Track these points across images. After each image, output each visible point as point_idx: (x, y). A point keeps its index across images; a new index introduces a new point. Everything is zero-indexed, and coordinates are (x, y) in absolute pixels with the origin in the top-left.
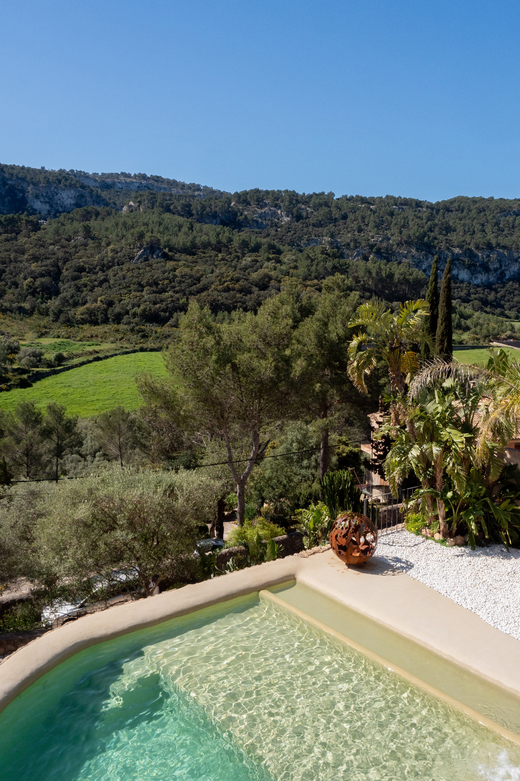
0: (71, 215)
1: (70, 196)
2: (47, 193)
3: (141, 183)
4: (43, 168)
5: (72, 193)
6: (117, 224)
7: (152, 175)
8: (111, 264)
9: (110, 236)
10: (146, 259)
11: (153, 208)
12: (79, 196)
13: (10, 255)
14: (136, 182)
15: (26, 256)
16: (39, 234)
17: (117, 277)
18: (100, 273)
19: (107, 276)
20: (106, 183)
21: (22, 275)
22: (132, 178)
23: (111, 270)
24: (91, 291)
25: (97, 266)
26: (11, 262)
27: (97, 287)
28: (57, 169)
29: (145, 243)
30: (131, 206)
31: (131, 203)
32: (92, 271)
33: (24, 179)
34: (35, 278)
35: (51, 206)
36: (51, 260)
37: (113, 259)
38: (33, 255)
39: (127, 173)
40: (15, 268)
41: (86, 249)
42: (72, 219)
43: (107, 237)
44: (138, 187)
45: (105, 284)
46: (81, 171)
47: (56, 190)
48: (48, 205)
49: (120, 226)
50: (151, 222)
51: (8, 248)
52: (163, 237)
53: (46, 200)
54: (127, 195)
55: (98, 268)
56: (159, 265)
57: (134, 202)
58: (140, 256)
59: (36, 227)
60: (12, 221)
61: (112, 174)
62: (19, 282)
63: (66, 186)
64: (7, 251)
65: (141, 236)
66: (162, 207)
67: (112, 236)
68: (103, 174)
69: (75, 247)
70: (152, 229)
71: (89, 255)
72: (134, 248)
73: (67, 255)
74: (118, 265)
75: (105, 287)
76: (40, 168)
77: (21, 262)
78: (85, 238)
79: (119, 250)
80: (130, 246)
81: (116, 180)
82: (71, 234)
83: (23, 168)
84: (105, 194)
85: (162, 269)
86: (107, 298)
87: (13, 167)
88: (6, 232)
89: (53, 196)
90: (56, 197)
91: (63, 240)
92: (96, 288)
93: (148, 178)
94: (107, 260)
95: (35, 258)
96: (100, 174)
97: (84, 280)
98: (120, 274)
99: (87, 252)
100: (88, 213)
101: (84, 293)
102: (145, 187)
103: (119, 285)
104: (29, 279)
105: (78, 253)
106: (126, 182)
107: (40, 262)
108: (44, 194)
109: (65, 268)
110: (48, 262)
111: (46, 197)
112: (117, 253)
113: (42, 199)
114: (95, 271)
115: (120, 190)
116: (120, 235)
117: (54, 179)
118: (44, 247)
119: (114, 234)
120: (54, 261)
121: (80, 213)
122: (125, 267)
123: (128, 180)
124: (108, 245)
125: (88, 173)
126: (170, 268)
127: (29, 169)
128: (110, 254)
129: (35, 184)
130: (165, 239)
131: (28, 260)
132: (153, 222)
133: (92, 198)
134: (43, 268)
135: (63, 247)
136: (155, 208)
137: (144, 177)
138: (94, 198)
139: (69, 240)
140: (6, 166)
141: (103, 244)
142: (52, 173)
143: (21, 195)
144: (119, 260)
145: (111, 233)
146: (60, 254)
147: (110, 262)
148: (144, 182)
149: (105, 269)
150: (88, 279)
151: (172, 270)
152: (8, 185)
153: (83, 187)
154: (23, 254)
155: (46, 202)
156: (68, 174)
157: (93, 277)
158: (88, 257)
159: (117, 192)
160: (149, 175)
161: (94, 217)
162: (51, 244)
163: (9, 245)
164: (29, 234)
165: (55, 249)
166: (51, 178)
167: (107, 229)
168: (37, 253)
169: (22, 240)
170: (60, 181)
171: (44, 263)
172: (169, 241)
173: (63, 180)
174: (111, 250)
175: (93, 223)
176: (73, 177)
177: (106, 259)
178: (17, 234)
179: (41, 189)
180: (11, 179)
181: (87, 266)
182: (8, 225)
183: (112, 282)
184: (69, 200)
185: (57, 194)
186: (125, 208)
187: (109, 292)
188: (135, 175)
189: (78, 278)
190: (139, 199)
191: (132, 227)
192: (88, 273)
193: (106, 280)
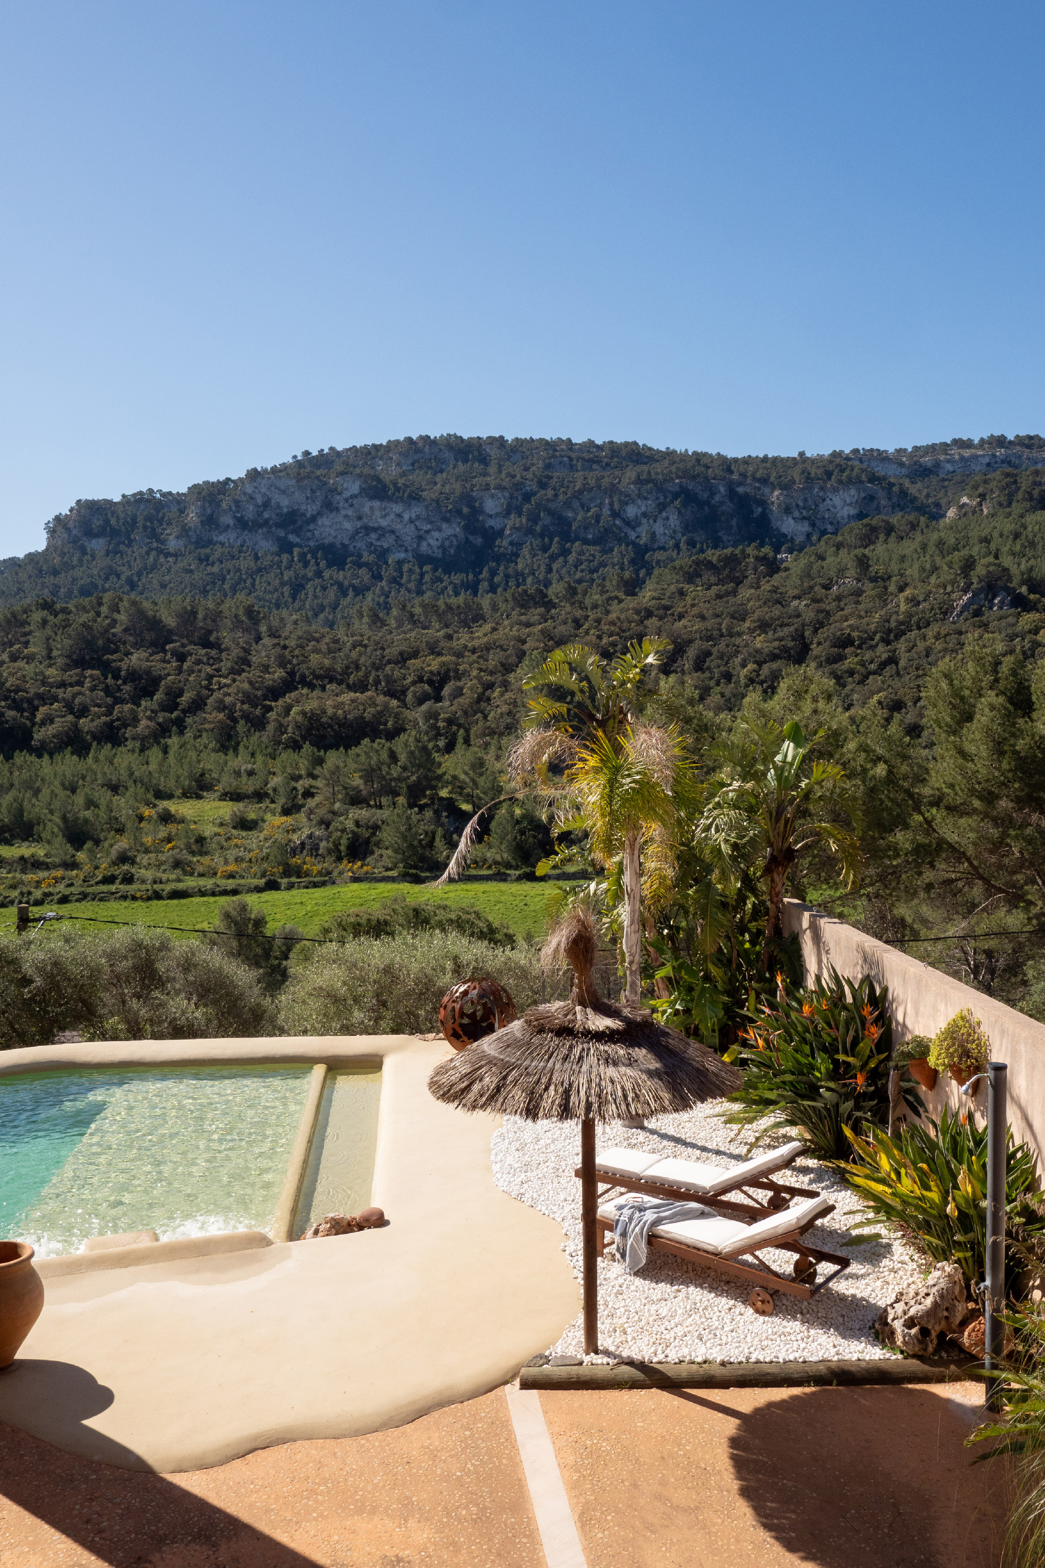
0: (840, 538)
1: (848, 501)
2: (806, 500)
3: (994, 456)
4: (802, 454)
5: (852, 494)
6: (924, 547)
7: (1018, 436)
8: (903, 627)
9: (907, 573)
10: (977, 613)
11: (1009, 504)
12: (864, 498)
13: (720, 624)
14: (984, 456)
15: (747, 624)
16: (777, 579)
17: (913, 654)
18: (881, 648)
19: (895, 651)
20: (921, 466)
21: (738, 660)
22: (975, 447)
23: (903, 638)
24: (862, 682)
25: (875, 633)
26: (722, 635)
27: (874, 673)
28: (827, 452)
29: (975, 580)
30: (964, 505)
31: (965, 500)
32: (866, 642)
33: (764, 481)
34: (760, 664)
35: (813, 525)
36: (792, 629)
37: (911, 616)
38: (759, 620)
39: (965, 438)
40: (727, 646)
41: (858, 603)
42: (839, 546)
43: (902, 575)
44: (988, 465)
45: (888, 668)
46: (872, 450)
47: (821, 494)
48: (806, 523)
49: (931, 549)
50: (996, 534)
51: (718, 610)
52: (1019, 565)
53: (805, 513)
54: (961, 485)
55: (877, 637)
56: (1004, 623)
57: (970, 497)
58: (965, 608)
59: (773, 567)
60: (732, 561)
61: (934, 446)
62: (735, 673)
63: (840, 482)
64: (718, 616)
65: (969, 565)
66: (1031, 499)
67: (913, 571)
68: (916, 448)
69: (839, 598)
70: (998, 550)
71: (862, 613)
72: (953, 592)
73: (821, 616)
74: (919, 628)
75: (888, 674)
76: (795, 455)
77: (739, 634)
78: (859, 580)
79: (921, 599)
80: (945, 588)
81: (942, 457)
82: (832, 573)
83: (765, 459)
84: (914, 489)
85: (1010, 631)
86: (893, 696)
87: (747, 461)
88: (721, 582)
89: (817, 506)
90: (822, 507)
91: (817, 588)
92: (871, 677)
93: (1010, 442)
94: (897, 621)
95: (764, 626)
96: (910, 450)
97: (851, 662)
98: (921, 646)
99: (860, 607)
100: (874, 529)
101: (848, 688)
102: (1003, 462)
103: (917, 669)
104: (751, 666)
105: (842, 609)
106: (962, 458)
107: (770, 633)
108: (801, 504)
109: (815, 641)
110: (786, 631)
111: (804, 508)
112: (919, 603)
113: (796, 514)
114: (873, 643)
115: (949, 477)
116: (928, 566)
117: (820, 472)
118: (780, 603)
119: (916, 566)
120: (796, 630)
121: (856, 531)
122: (930, 632)
123: (967, 453)
124: (901, 589)
125: (886, 451)
126: (1027, 628)
127: (776, 460)
128: (903, 607)
129: (785, 487)
130: (1023, 567)
131: (751, 631)
132: (1001, 535)
133: (890, 499)
134: (776, 644)
135: (815, 600)
136: (1014, 504)
137: (1001, 441)
138: (895, 500)
139: (827, 587)
140: (736, 460)
141: (892, 588)
142: (815, 461)
143: (760, 510)
144: (920, 619)
145: (911, 567)
146: (809, 615)
147: (902, 623)
148: (1000, 452)
149: (892, 636)
150: (856, 660)
151: (1030, 632)
152: (736, 493)
153: (873, 478)
154: (744, 620)
155: (804, 518)
156: (848, 459)
157: (868, 656)
158: (860, 617)
159: (944, 480)
160: (1011, 437)
161: (882, 537)
162: (795, 598)
163: (720, 606)
164: (758, 583)
165: (802, 606)
166: (813, 471)
167: (903, 558)
168: (767, 617)
169: (745, 593)
170: (829, 474)
171: (780, 634)
172: (1031, 569)
173: (836, 473)
174: (907, 599)
175: (879, 550)
176: (857, 463)
177: (894, 617)
178: (739, 582)
179: (794, 494)
180: (740, 484)
181: (855, 634)
182: (724, 567)
183: (902, 663)
184: (846, 508)
185: (824, 500)
186: (951, 513)
187: (896, 683)
188: (982, 440)
189: (840, 658)
190: (981, 490)
191: (956, 549)
192: (860, 647)
193: (892, 660)
